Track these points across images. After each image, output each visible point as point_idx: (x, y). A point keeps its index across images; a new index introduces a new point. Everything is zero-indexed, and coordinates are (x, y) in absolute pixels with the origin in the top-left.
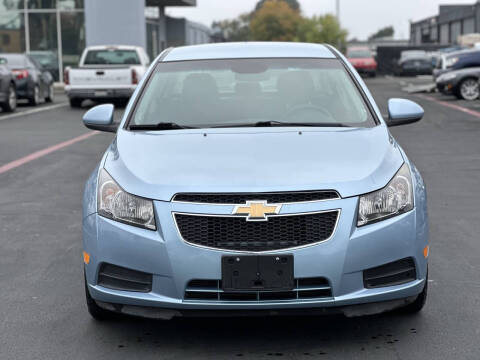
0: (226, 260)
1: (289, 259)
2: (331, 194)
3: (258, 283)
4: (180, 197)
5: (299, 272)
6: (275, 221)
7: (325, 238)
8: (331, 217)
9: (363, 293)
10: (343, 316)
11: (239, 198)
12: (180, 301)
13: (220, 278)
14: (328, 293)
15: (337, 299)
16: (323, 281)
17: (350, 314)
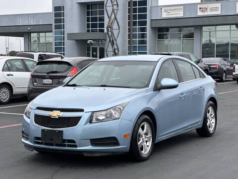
0: (43, 131)
1: (61, 132)
2: (82, 110)
3: (52, 140)
4: (38, 108)
5: (65, 137)
6: (60, 118)
7: (75, 126)
8: (79, 118)
9: (90, 147)
10: (83, 155)
11: (51, 110)
12: (32, 144)
13: (41, 137)
14: (76, 146)
15: (78, 148)
16: (73, 141)
17: (86, 155)
